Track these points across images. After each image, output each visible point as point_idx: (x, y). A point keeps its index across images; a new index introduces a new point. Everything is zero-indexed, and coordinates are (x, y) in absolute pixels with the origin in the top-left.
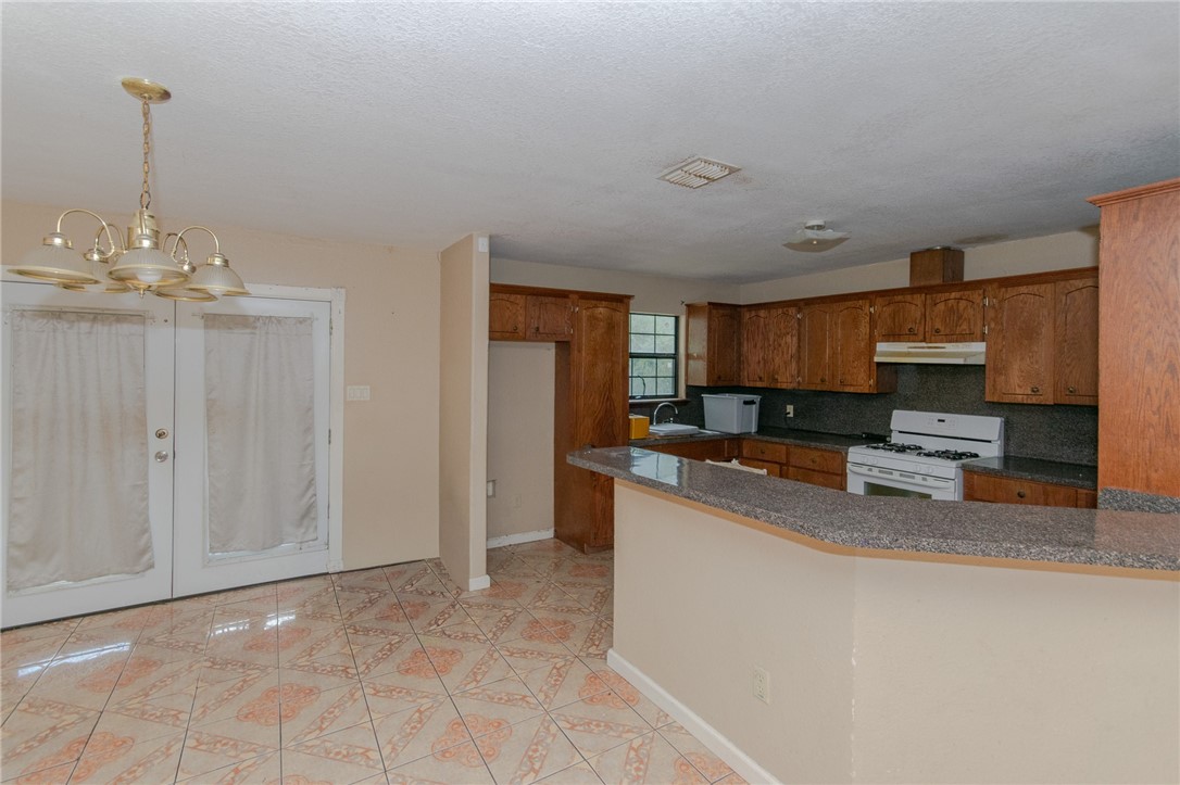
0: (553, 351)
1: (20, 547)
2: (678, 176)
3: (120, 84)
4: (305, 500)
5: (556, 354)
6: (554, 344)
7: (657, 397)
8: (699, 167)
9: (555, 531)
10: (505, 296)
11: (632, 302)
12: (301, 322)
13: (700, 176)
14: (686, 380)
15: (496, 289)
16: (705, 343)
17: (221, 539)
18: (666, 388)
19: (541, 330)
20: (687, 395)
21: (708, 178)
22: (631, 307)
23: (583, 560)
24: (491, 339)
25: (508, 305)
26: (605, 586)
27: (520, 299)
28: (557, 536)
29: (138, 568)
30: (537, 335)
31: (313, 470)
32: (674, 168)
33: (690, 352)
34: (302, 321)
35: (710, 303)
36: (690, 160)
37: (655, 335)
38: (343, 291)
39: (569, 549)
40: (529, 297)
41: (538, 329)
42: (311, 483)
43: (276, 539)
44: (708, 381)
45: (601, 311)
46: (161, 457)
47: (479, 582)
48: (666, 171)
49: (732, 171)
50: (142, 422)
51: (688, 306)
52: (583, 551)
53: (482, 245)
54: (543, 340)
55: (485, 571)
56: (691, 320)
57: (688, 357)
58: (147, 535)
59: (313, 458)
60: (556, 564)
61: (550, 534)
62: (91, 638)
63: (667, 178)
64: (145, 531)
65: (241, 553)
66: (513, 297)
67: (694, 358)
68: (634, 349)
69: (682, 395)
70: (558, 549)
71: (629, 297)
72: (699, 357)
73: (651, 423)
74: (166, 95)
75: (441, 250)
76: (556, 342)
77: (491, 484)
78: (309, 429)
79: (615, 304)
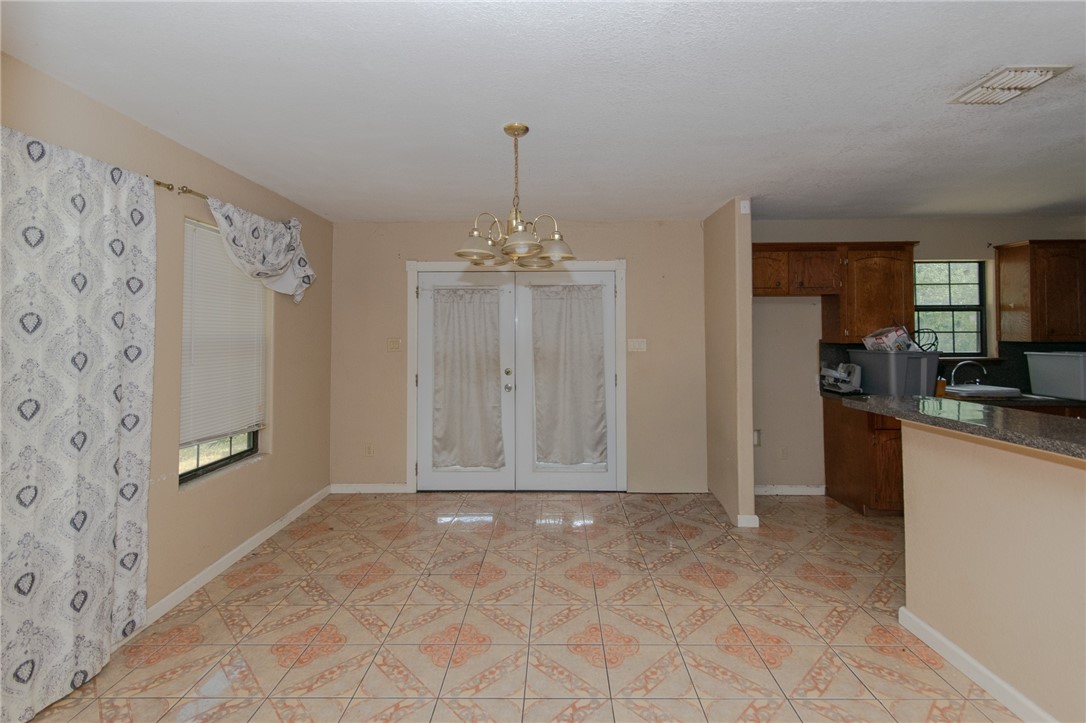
0: (820, 306)
1: (438, 439)
2: (977, 94)
3: (502, 130)
4: (599, 429)
5: (823, 308)
6: (820, 298)
7: (954, 354)
8: (1009, 79)
9: (827, 488)
10: (767, 254)
11: (916, 249)
12: (594, 289)
13: (1009, 89)
14: (999, 336)
15: (757, 248)
16: (1027, 291)
17: (544, 454)
18: (968, 344)
19: (806, 284)
20: (1000, 352)
21: (1021, 89)
22: (915, 254)
23: (862, 521)
24: (754, 295)
25: (770, 262)
26: (891, 550)
27: (783, 256)
28: (828, 492)
29: (497, 465)
30: (802, 290)
31: (604, 407)
32: (971, 87)
33: (1004, 301)
34: (594, 287)
35: (1032, 242)
36: (993, 74)
37: (949, 284)
38: (624, 261)
39: (843, 509)
40: (792, 253)
41: (802, 283)
42: (603, 417)
43: (577, 458)
44: (1033, 337)
45: (877, 261)
46: (508, 388)
47: (747, 520)
48: (960, 93)
49: (1057, 72)
50: (497, 362)
51: (996, 248)
52: (862, 513)
53: (744, 208)
54: (808, 295)
55: (753, 512)
56: (1002, 266)
57: (1000, 308)
58: (501, 443)
59: (604, 397)
60: (829, 520)
61: (821, 491)
62: (474, 506)
63: (961, 100)
64: (500, 439)
65: (556, 465)
66: (774, 255)
67: (1009, 309)
68: (920, 300)
69: (993, 352)
70: (830, 506)
71: (912, 244)
72: (1017, 308)
73: (949, 384)
74: (527, 130)
75: (704, 218)
76: (823, 296)
77: (756, 434)
78: (601, 374)
79: (893, 252)
